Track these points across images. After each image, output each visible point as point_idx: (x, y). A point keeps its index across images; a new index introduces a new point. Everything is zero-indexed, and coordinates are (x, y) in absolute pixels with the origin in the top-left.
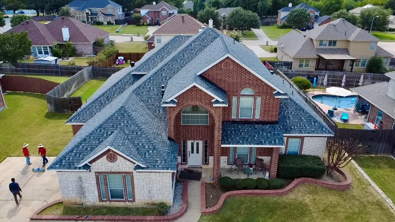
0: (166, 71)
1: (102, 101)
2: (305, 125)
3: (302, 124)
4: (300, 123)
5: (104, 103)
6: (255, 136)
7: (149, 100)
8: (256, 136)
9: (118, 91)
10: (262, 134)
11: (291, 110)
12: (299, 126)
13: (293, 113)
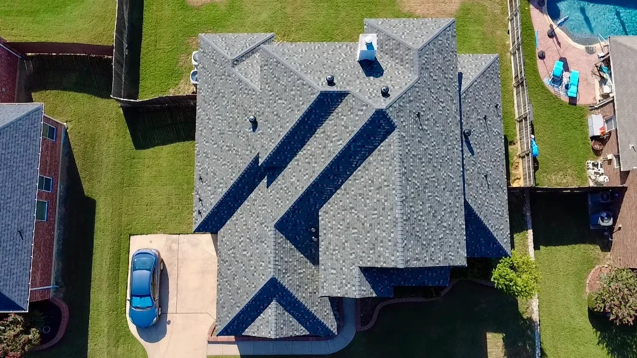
0: (315, 195)
1: (230, 203)
2: (481, 248)
3: (478, 246)
4: (476, 245)
5: (232, 205)
6: (418, 276)
7: (297, 237)
8: (420, 276)
9: (246, 187)
10: (428, 274)
11: (471, 229)
12: (474, 248)
13: (472, 233)
